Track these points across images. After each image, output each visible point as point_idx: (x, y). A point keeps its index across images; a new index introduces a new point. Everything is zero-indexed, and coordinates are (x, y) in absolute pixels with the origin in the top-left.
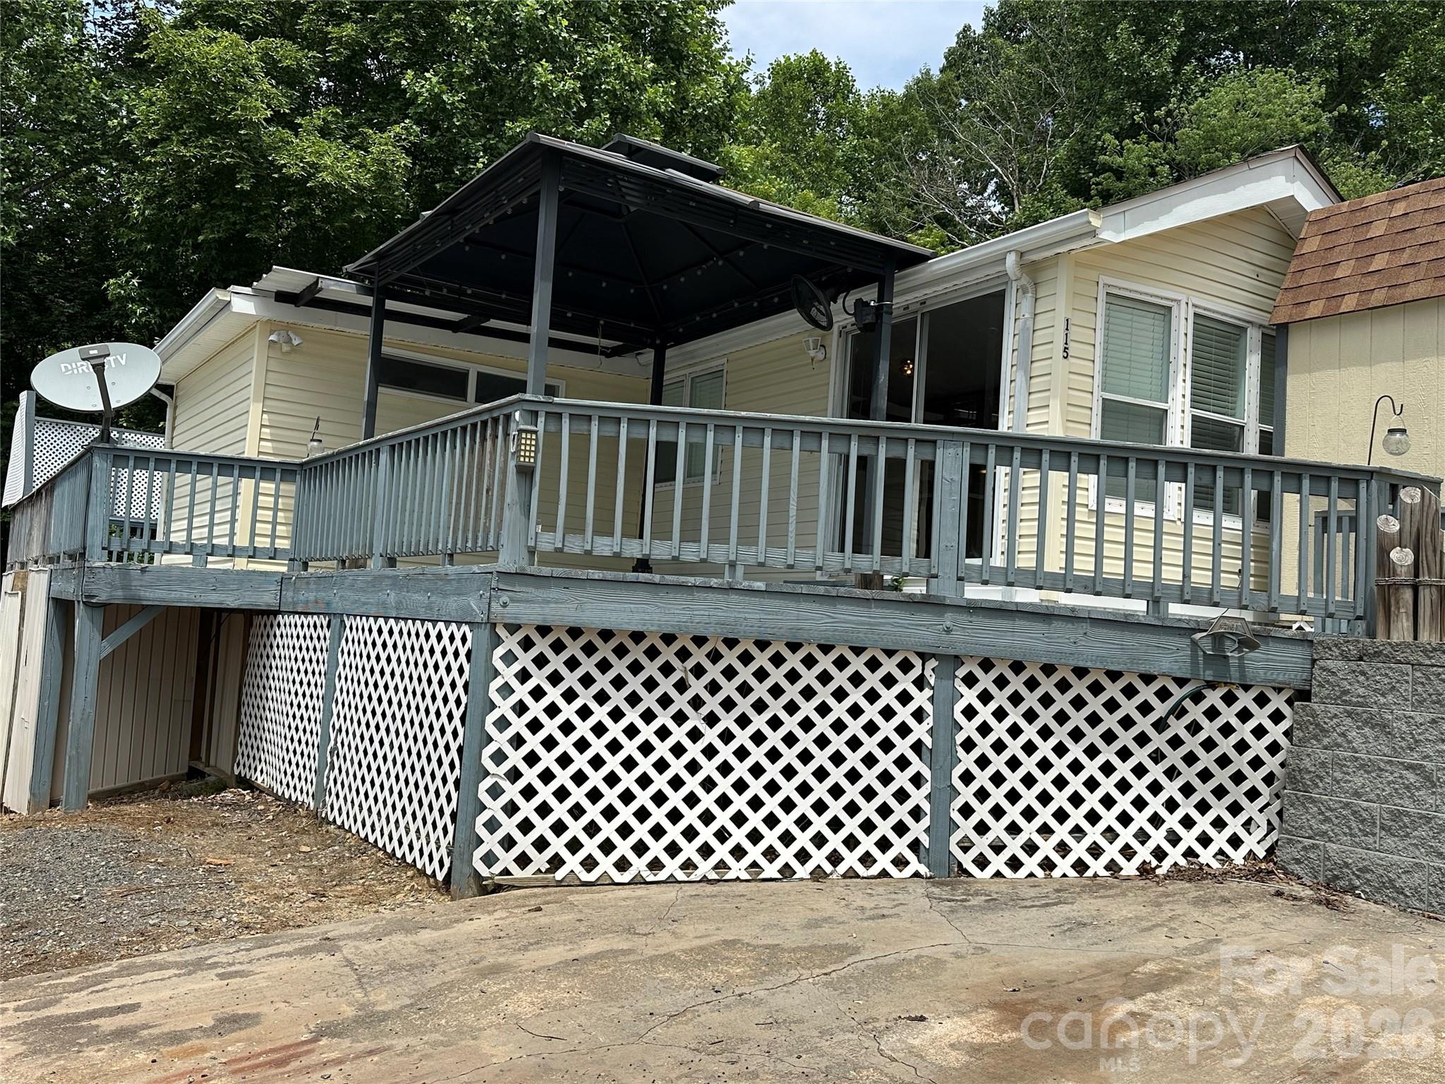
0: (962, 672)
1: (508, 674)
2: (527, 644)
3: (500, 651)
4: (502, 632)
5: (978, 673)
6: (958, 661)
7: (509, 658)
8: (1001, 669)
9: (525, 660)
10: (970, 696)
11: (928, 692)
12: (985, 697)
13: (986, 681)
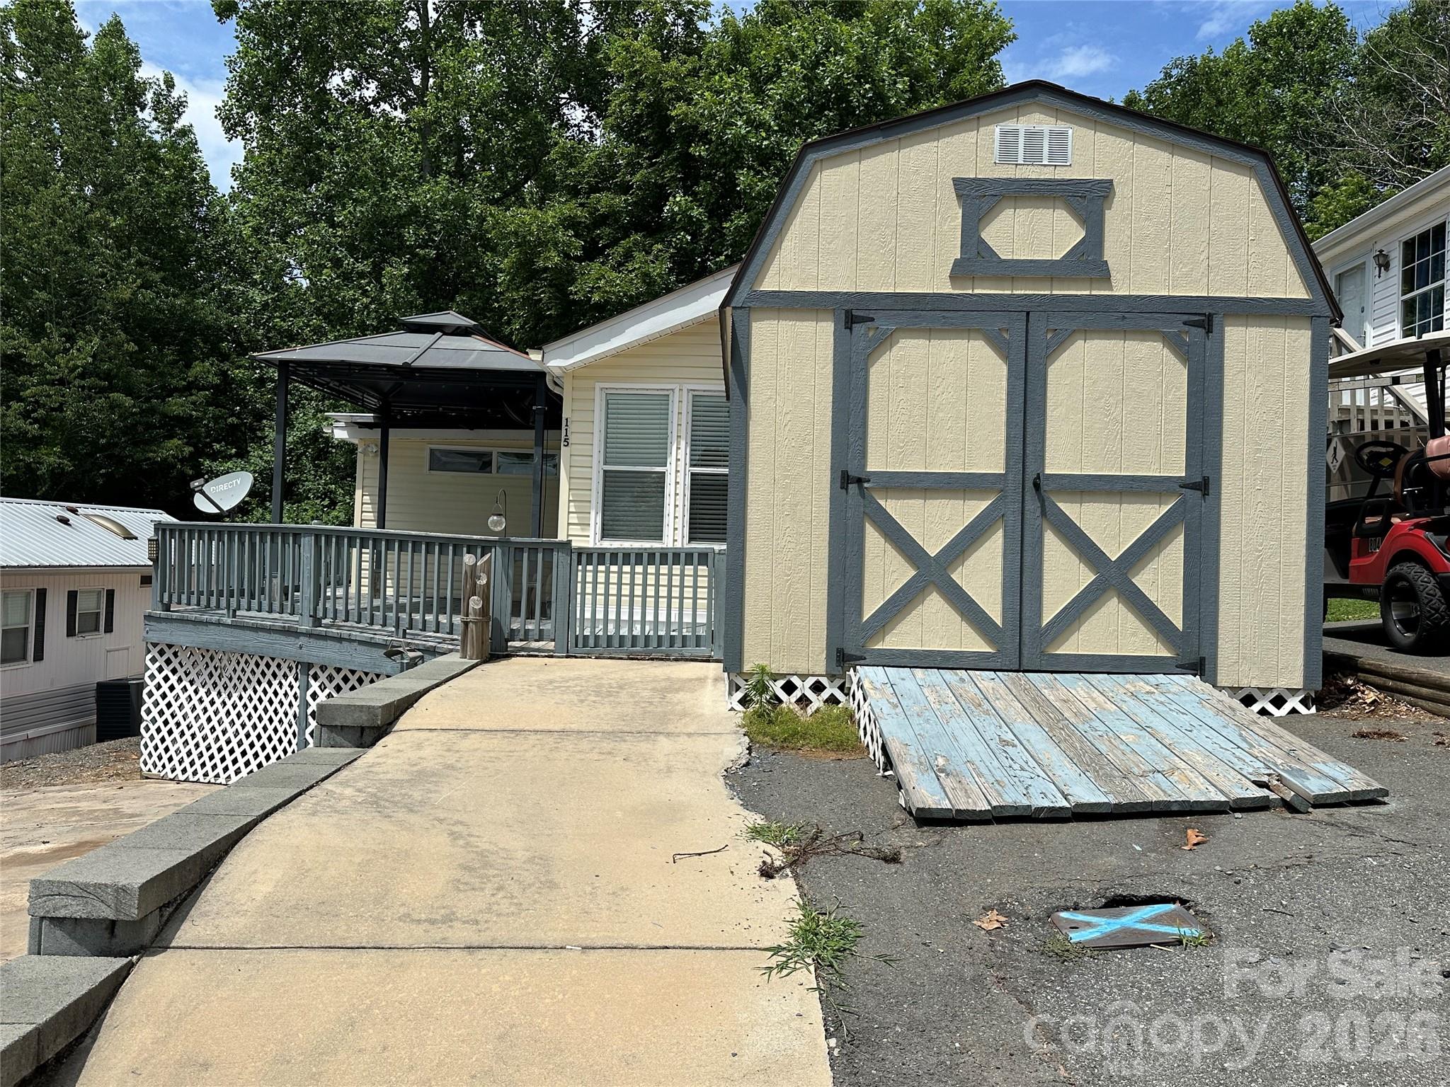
0: (311, 673)
1: (153, 668)
2: (161, 653)
3: (149, 656)
4: (151, 647)
5: (319, 673)
6: (310, 666)
7: (153, 660)
8: (330, 671)
9: (161, 661)
10: (315, 686)
11: (298, 683)
12: (322, 687)
13: (323, 677)
